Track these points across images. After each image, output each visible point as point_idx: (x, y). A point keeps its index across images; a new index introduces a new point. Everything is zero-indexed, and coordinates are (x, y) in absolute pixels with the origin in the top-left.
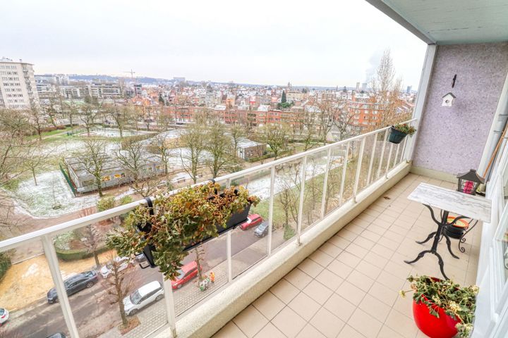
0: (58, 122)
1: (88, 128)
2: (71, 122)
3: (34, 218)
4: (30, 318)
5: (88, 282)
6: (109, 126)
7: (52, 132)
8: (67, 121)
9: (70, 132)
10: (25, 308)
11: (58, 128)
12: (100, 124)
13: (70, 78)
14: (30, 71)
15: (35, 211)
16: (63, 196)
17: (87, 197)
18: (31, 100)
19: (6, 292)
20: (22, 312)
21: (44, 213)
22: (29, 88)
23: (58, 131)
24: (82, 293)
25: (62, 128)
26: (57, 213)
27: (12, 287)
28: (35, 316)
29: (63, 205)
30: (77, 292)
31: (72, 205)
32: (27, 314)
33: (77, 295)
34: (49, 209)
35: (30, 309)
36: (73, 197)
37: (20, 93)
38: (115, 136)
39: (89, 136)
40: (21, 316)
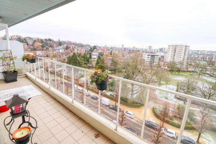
0: (189, 69)
1: (200, 74)
2: (195, 70)
3: (158, 97)
4: (137, 123)
5: (155, 128)
6: (212, 76)
7: (185, 72)
8: (193, 69)
9: (192, 74)
10: (138, 119)
11: (188, 71)
12: (208, 74)
13: (208, 52)
14: (188, 49)
15: (160, 95)
16: (171, 96)
17: (178, 100)
18: (183, 59)
19: (138, 111)
20: (137, 119)
21: (161, 97)
22: (185, 55)
23: (188, 72)
24: (151, 130)
25: (190, 72)
26: (165, 100)
27: (140, 111)
28: (138, 123)
29: (169, 98)
30: (151, 128)
31: (171, 100)
32: (137, 121)
33: (150, 129)
34: (164, 97)
35: (138, 120)
36: (174, 98)
37: (181, 56)
38: (212, 81)
39: (199, 78)
40: (136, 120)
